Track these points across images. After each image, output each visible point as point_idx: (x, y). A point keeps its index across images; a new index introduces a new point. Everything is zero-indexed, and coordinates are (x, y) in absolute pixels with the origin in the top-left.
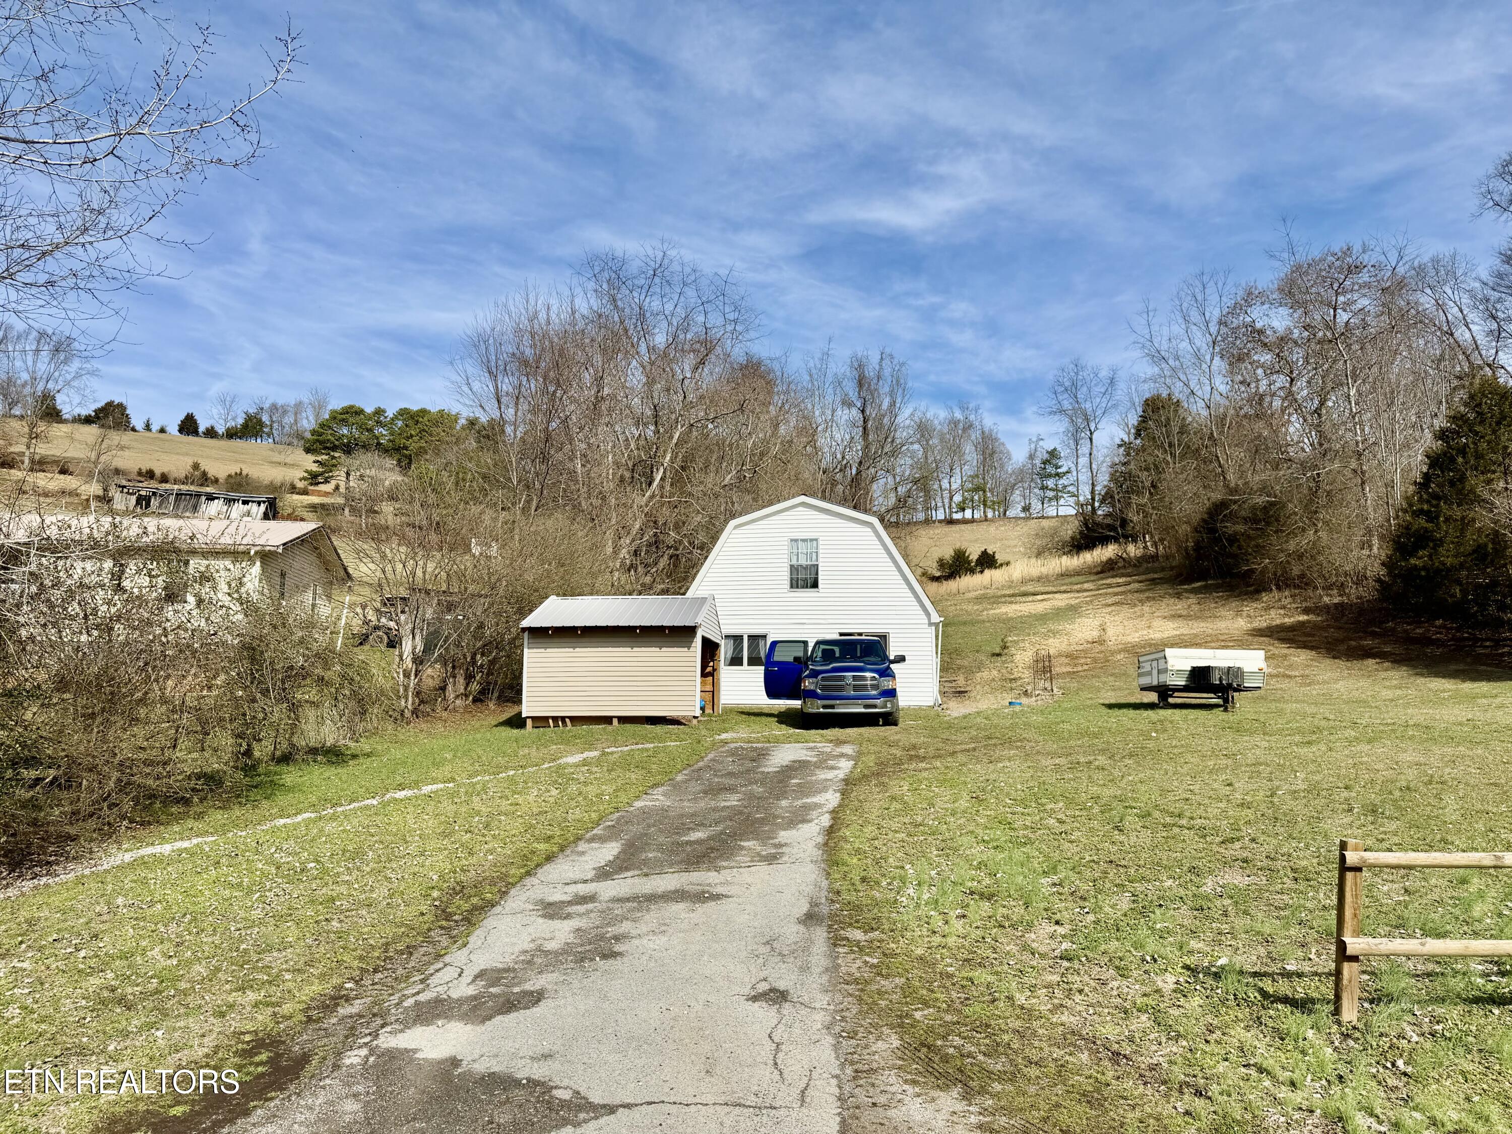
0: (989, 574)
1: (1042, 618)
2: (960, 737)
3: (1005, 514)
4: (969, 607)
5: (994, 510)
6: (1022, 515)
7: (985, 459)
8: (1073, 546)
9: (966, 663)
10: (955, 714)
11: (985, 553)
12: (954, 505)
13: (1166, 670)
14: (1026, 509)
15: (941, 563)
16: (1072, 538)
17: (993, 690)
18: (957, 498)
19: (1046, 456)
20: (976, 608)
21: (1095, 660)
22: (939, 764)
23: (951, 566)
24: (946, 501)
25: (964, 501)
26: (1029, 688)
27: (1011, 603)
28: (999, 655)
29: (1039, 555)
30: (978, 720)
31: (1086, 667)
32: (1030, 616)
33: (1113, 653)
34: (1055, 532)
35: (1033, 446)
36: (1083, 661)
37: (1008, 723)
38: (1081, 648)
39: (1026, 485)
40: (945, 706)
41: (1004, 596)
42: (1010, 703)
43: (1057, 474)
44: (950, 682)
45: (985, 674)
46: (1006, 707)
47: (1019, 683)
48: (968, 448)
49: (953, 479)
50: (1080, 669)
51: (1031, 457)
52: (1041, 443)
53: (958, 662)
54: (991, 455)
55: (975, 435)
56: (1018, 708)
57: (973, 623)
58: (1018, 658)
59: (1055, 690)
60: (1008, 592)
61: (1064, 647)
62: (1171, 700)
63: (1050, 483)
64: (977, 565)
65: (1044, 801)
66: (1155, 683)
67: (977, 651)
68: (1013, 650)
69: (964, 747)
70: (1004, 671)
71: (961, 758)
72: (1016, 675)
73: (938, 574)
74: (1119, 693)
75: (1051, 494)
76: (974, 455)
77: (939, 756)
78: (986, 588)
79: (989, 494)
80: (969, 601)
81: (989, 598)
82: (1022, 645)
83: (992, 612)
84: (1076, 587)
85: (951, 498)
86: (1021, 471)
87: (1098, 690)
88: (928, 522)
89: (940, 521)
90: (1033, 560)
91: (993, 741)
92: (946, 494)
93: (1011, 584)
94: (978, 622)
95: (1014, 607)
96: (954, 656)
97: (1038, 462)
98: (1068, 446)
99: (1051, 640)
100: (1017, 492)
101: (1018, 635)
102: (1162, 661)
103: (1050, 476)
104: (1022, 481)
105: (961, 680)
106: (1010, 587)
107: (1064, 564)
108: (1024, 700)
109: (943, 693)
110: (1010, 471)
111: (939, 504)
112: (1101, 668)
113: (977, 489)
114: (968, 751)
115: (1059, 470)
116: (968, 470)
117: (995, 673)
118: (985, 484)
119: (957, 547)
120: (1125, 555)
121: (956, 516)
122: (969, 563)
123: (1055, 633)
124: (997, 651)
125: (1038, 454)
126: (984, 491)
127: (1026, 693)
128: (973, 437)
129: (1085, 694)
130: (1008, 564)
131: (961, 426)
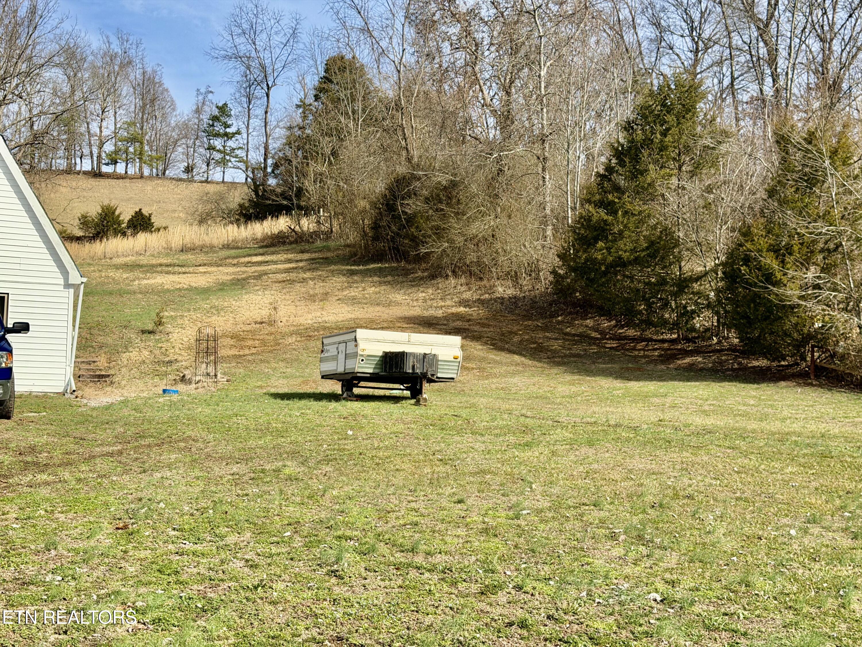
0: (142, 237)
1: (205, 292)
2: (101, 435)
3: (164, 174)
4: (117, 275)
5: (151, 166)
6: (184, 176)
7: (144, 106)
8: (241, 214)
9: (110, 341)
10: (93, 404)
11: (139, 214)
12: (103, 155)
13: (355, 355)
14: (189, 170)
15: (84, 222)
16: (241, 206)
17: (143, 375)
18: (109, 147)
19: (216, 112)
20: (125, 276)
21: (263, 342)
22: (67, 475)
23: (97, 225)
24: (95, 150)
25: (116, 152)
26: (188, 373)
27: (168, 273)
28: (150, 332)
29: (202, 222)
30: (126, 412)
31: (254, 351)
32: (191, 289)
33: (284, 336)
34: (221, 197)
35: (201, 98)
36: (250, 343)
37: (166, 415)
38: (248, 328)
39: (190, 142)
40: (79, 393)
41: (161, 265)
42: (164, 391)
43: (226, 134)
44: (89, 363)
45: (134, 355)
46: (159, 396)
47: (175, 367)
48: (125, 89)
49: (104, 124)
50: (247, 352)
51: (198, 111)
52: (210, 96)
53: (100, 339)
54: (153, 101)
55: (135, 74)
56: (175, 397)
57: (121, 293)
58: (175, 337)
59: (219, 375)
60: (164, 261)
61: (229, 327)
62: (356, 391)
63: (218, 143)
64: (128, 227)
65: (223, 530)
66: (341, 370)
67: (126, 327)
68: (169, 328)
69: (106, 449)
70: (157, 352)
71: (101, 465)
72: (171, 357)
73: (80, 233)
74: (292, 382)
75: (218, 156)
76: (132, 98)
77: (69, 464)
78: (139, 254)
79: (146, 148)
80: (117, 267)
81: (141, 266)
82: (180, 321)
83: (146, 282)
84: (243, 260)
85: (100, 147)
86: (186, 125)
87: (268, 377)
88: (70, 171)
89: (85, 173)
90: (195, 228)
91: (147, 441)
92: (95, 140)
93: (169, 250)
94: (129, 292)
95: (172, 278)
96: (95, 331)
97: (205, 118)
98: (240, 103)
99: (214, 318)
100: (180, 149)
101: (174, 310)
102: (351, 345)
103: (217, 135)
104: (186, 137)
105: (102, 362)
106: (167, 255)
107: (230, 234)
108: (181, 387)
109: (78, 377)
110: (173, 124)
111: (86, 151)
112: (271, 352)
113: (133, 140)
114: (111, 455)
115: (228, 130)
116: (123, 116)
117: (146, 353)
118: (143, 135)
119: (106, 203)
120: (297, 228)
121: (105, 169)
122: (119, 224)
123: (218, 310)
124: (150, 326)
125: (206, 108)
126: (142, 143)
127: (183, 379)
128: (132, 77)
129: (253, 382)
130: (165, 228)
131: (118, 61)
